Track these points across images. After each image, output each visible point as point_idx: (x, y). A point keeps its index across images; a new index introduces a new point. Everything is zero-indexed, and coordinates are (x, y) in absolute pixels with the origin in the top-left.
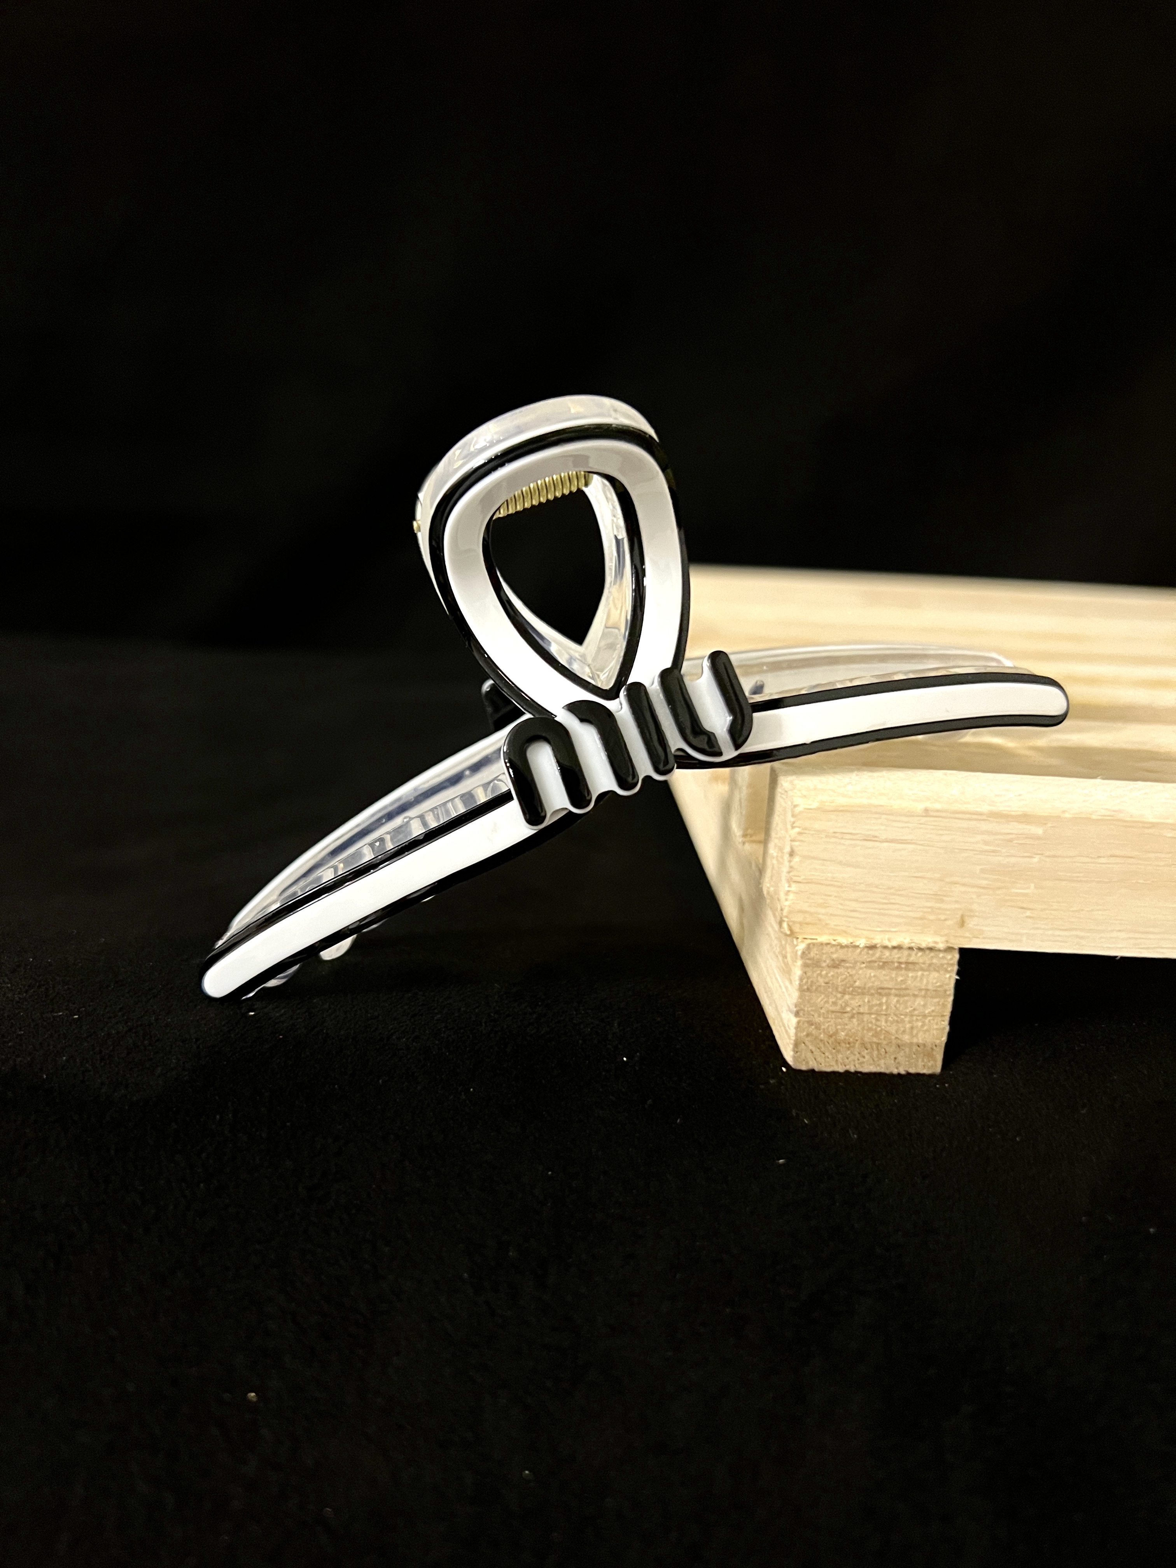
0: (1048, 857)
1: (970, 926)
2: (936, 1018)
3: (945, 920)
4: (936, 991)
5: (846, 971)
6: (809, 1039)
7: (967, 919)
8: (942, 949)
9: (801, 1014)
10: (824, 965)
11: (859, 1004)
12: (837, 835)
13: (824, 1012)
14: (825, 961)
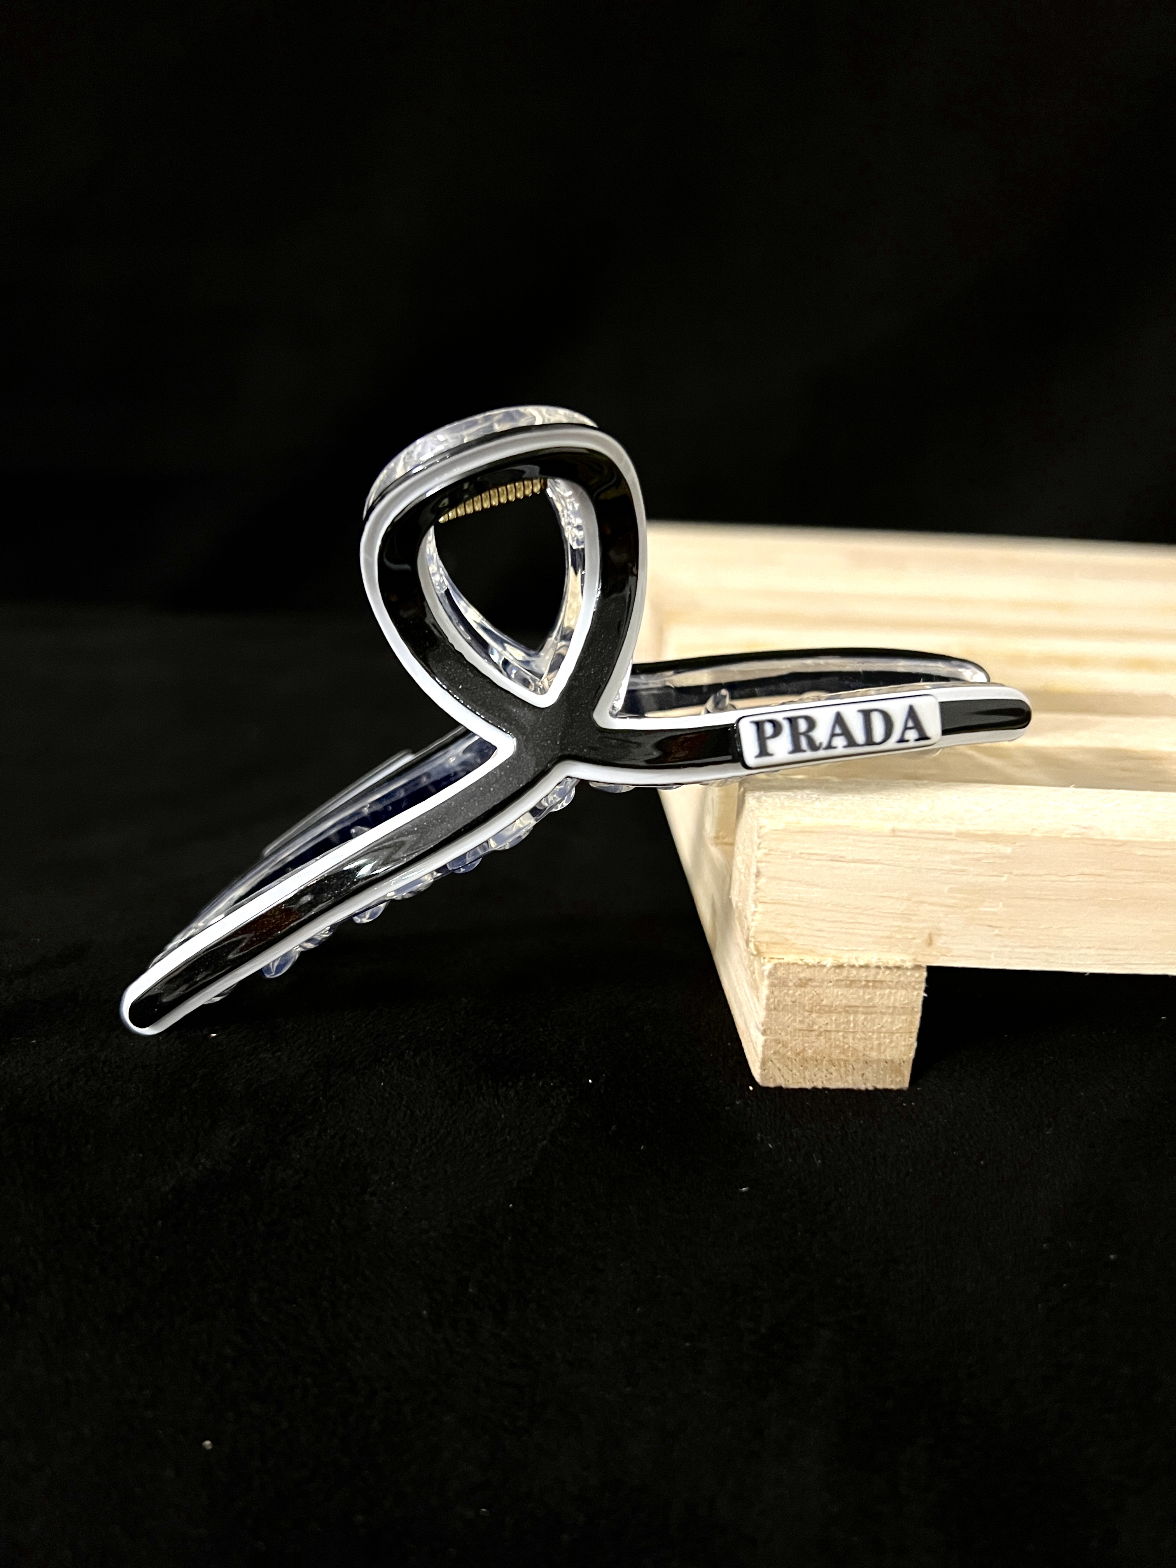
0: (1016, 875)
1: (939, 944)
2: (904, 1034)
3: (913, 939)
4: (903, 1008)
5: (813, 990)
6: (776, 1057)
7: (935, 938)
8: (910, 967)
9: (768, 1032)
10: (791, 984)
11: (825, 1023)
12: (803, 856)
13: (792, 1030)
14: (791, 981)
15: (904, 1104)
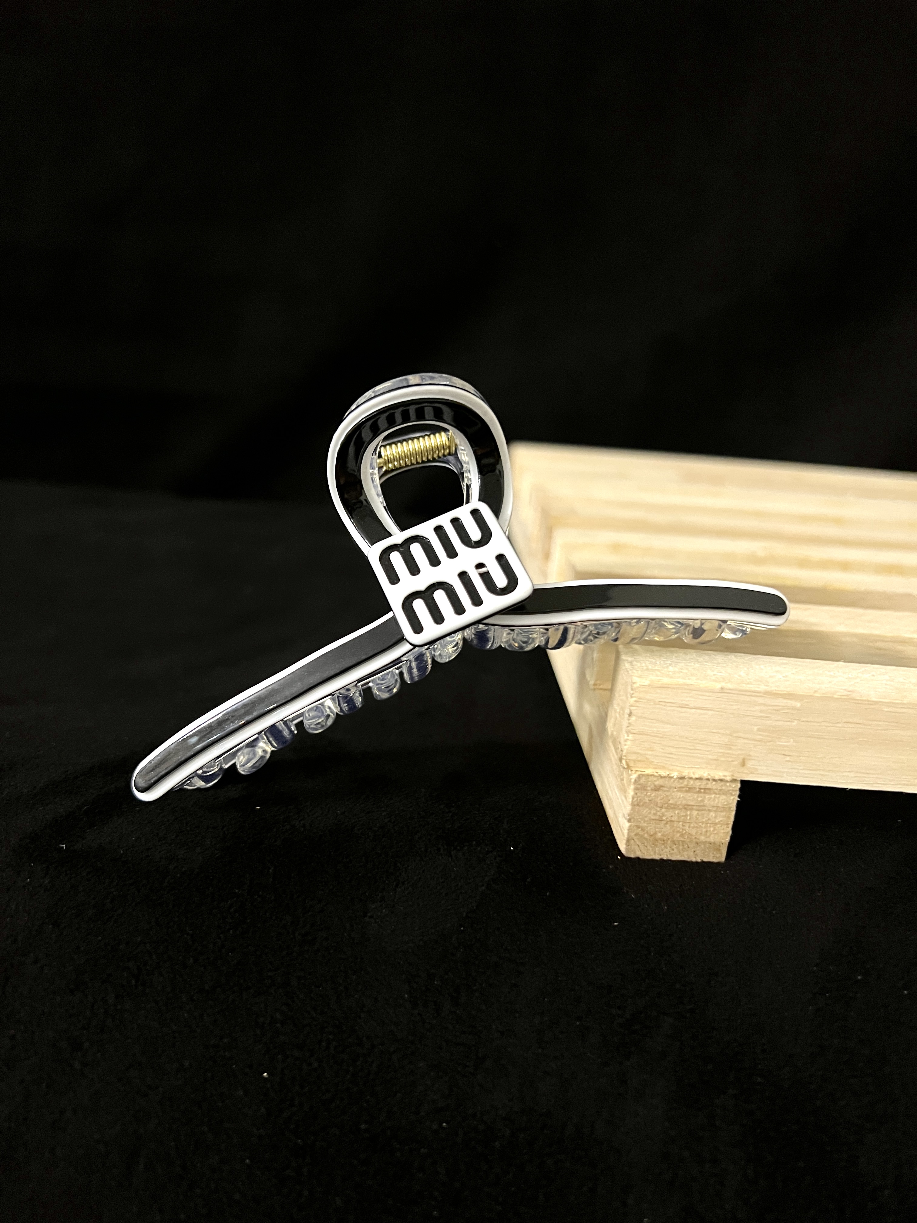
1: (749, 766)
2: (723, 825)
4: (723, 807)
5: (664, 793)
6: (637, 837)
7: (746, 761)
8: (729, 780)
11: (671, 815)
12: (661, 703)
13: (648, 820)
14: (650, 786)
15: (722, 872)
